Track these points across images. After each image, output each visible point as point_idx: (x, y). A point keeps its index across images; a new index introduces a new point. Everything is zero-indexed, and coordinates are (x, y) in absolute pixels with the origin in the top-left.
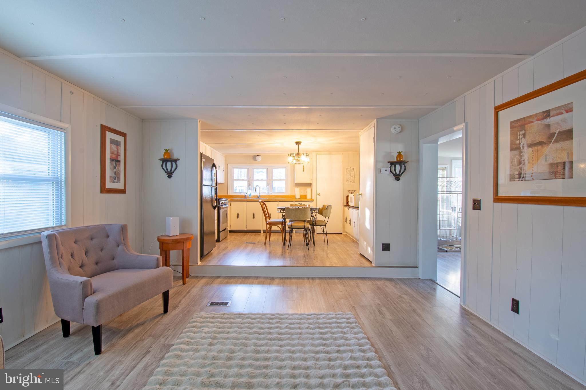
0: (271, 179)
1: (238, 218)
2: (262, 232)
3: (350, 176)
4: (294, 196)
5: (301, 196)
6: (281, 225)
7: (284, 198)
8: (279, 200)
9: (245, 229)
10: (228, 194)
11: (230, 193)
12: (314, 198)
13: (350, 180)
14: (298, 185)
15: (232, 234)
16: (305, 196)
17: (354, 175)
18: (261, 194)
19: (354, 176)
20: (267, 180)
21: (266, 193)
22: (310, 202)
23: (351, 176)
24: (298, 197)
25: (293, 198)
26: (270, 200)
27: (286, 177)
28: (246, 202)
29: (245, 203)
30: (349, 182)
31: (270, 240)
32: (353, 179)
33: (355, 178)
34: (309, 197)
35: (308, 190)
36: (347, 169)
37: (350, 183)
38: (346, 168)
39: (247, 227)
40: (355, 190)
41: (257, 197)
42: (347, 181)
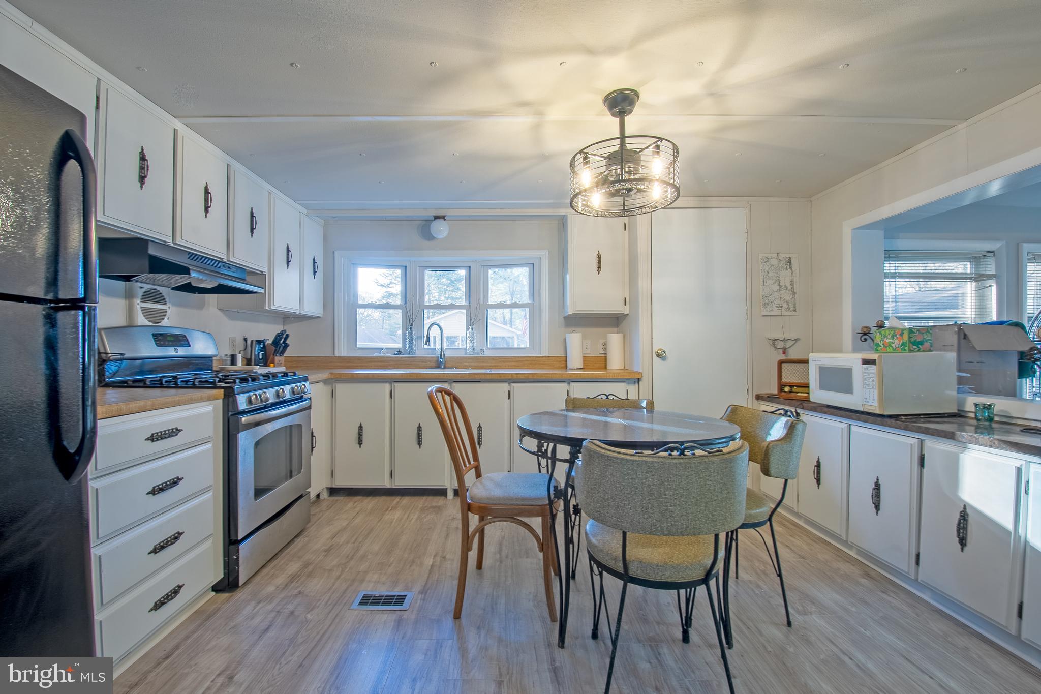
0: (482, 302)
1: (360, 442)
2: (450, 494)
3: (776, 287)
4: (563, 362)
5: (588, 362)
6: (539, 520)
7: (528, 367)
8: (515, 377)
9: (387, 484)
10: (337, 354)
11: (343, 351)
12: (640, 366)
13: (778, 302)
14: (577, 321)
15: (340, 499)
16: (602, 362)
17: (792, 284)
18: (448, 354)
19: (789, 287)
20: (468, 308)
21: (465, 349)
22: (628, 384)
23: (781, 286)
24: (575, 361)
25: (559, 368)
26: (480, 377)
27: (532, 294)
28: (391, 384)
29: (387, 387)
30: (775, 309)
31: (479, 566)
32: (788, 297)
33: (794, 294)
34: (615, 363)
35: (615, 339)
36: (766, 260)
37: (776, 312)
38: (761, 256)
39: (396, 475)
40: (796, 340)
41: (434, 365)
42: (765, 305)
